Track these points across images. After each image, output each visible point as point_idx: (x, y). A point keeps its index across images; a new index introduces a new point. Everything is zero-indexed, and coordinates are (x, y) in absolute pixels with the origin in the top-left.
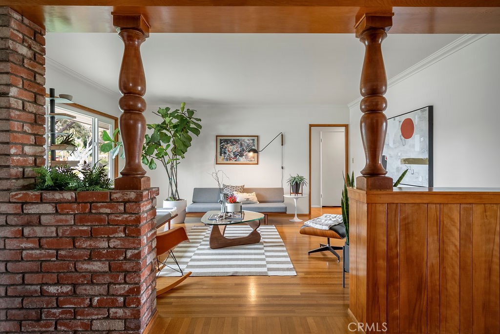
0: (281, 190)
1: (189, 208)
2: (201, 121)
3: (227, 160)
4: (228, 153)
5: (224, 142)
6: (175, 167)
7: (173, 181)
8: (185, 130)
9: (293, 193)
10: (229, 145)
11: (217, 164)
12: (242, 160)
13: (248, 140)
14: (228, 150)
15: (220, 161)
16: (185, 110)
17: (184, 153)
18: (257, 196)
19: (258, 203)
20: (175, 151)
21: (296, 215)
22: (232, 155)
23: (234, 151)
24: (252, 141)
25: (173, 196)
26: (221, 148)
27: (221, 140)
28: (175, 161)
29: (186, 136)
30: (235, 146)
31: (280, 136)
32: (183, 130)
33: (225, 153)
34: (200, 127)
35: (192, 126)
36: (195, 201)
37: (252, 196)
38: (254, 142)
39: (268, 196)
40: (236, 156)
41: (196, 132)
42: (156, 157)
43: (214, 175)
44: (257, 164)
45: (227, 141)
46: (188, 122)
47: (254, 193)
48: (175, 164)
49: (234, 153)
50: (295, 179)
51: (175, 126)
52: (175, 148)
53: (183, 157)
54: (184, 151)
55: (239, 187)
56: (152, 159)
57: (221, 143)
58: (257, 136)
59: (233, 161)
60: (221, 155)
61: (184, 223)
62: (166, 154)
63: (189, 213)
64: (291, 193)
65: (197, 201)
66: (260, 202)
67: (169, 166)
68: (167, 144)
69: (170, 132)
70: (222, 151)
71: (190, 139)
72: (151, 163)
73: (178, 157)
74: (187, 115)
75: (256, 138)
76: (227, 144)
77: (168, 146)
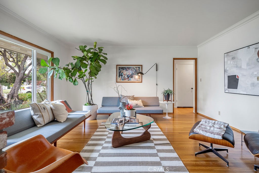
0: (157, 98)
1: (99, 111)
2: (107, 55)
3: (123, 80)
4: (124, 75)
5: (121, 69)
6: (91, 84)
7: (89, 92)
8: (97, 60)
9: (166, 100)
10: (124, 71)
11: (117, 82)
12: (132, 80)
13: (136, 68)
14: (124, 74)
15: (119, 80)
16: (97, 47)
17: (96, 75)
18: (143, 102)
19: (143, 107)
20: (91, 74)
21: (167, 114)
22: (126, 77)
23: (127, 74)
24: (138, 68)
25: (89, 102)
26: (119, 73)
27: (119, 68)
28: (90, 80)
29: (98, 65)
30: (128, 72)
31: (155, 66)
32: (95, 61)
33: (122, 76)
34: (107, 59)
35: (101, 58)
36: (103, 105)
37: (139, 102)
38: (139, 69)
39: (149, 102)
40: (128, 77)
41: (104, 62)
42: (78, 77)
43: (116, 89)
44: (142, 82)
45: (123, 68)
46: (99, 55)
47: (140, 101)
48: (90, 82)
49: (127, 76)
50: (167, 92)
51: (90, 58)
52: (91, 72)
53: (96, 78)
54: (96, 74)
55: (131, 96)
56: (75, 79)
57: (119, 69)
58: (142, 65)
59: (127, 81)
60: (119, 77)
61: (96, 119)
62: (85, 75)
63: (99, 114)
64: (164, 100)
65: (104, 105)
66: (145, 106)
67: (87, 83)
68: (85, 69)
69: (88, 62)
70: (120, 75)
71: (100, 67)
72: (74, 81)
73: (92, 77)
74: (98, 51)
75: (140, 67)
76: (123, 70)
77: (86, 70)
